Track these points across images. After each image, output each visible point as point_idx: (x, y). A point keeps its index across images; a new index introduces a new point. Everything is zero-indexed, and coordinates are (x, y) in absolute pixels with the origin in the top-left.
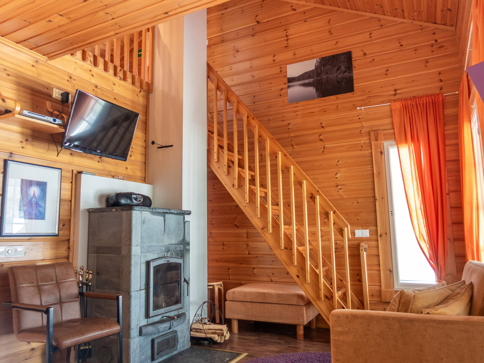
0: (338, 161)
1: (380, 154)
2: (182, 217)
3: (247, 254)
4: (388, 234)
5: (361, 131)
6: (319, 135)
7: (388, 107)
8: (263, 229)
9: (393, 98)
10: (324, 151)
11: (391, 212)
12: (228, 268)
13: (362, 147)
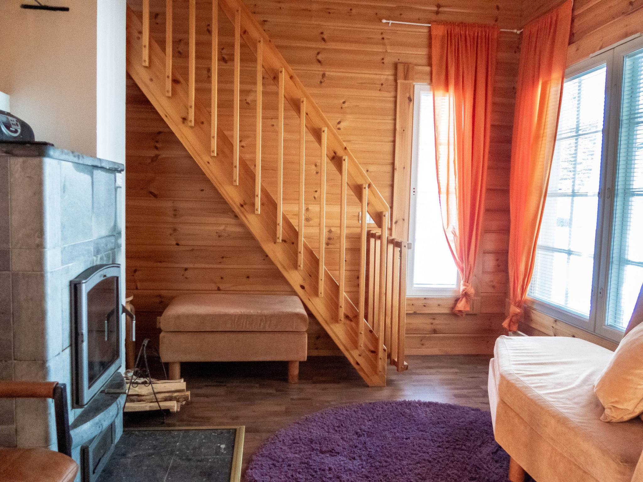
0: (344, 103)
1: (408, 101)
2: (111, 176)
3: (174, 245)
4: (406, 220)
5: (383, 59)
6: (316, 52)
7: (426, 30)
8: (242, 206)
9: (434, 17)
10: (323, 81)
11: (414, 189)
12: (134, 269)
13: (382, 85)
